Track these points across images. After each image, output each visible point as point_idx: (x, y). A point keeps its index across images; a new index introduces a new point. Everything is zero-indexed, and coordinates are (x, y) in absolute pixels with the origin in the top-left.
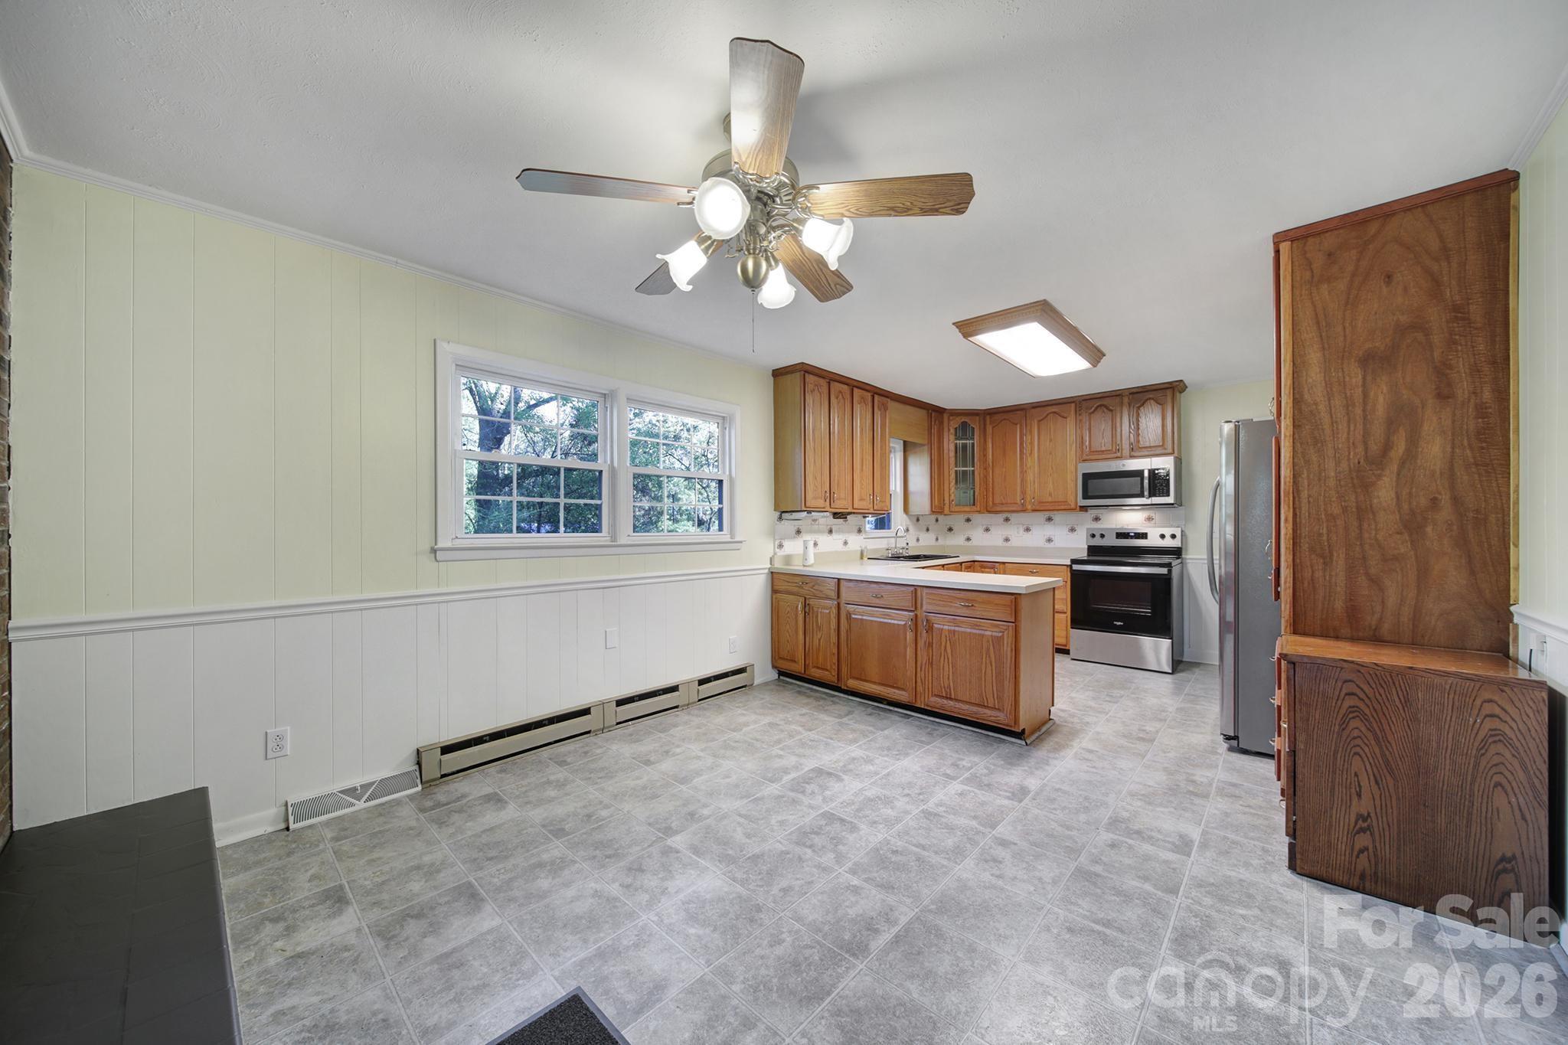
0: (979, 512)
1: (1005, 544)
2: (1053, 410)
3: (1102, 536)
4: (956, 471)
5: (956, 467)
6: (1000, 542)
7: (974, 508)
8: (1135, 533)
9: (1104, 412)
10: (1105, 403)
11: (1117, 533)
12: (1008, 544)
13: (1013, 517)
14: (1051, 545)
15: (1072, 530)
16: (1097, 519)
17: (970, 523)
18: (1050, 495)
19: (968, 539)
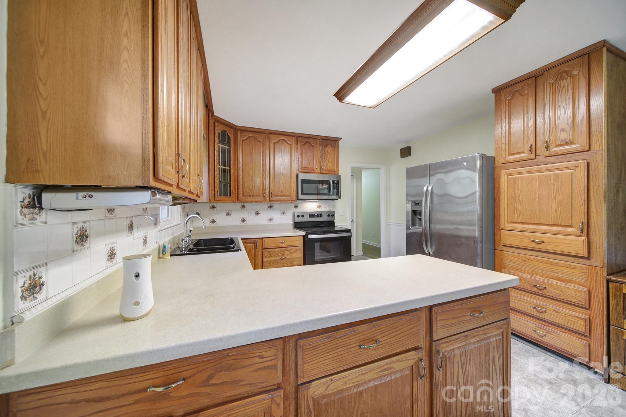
0: (232, 201)
1: (242, 224)
2: (283, 138)
3: (303, 216)
4: (219, 168)
5: (219, 165)
6: (238, 222)
7: (230, 198)
8: (317, 214)
9: (309, 146)
10: (309, 141)
11: (309, 214)
12: (244, 224)
13: (248, 205)
14: (272, 223)
15: (284, 213)
16: (296, 207)
17: (215, 209)
18: (282, 191)
19: (213, 222)
